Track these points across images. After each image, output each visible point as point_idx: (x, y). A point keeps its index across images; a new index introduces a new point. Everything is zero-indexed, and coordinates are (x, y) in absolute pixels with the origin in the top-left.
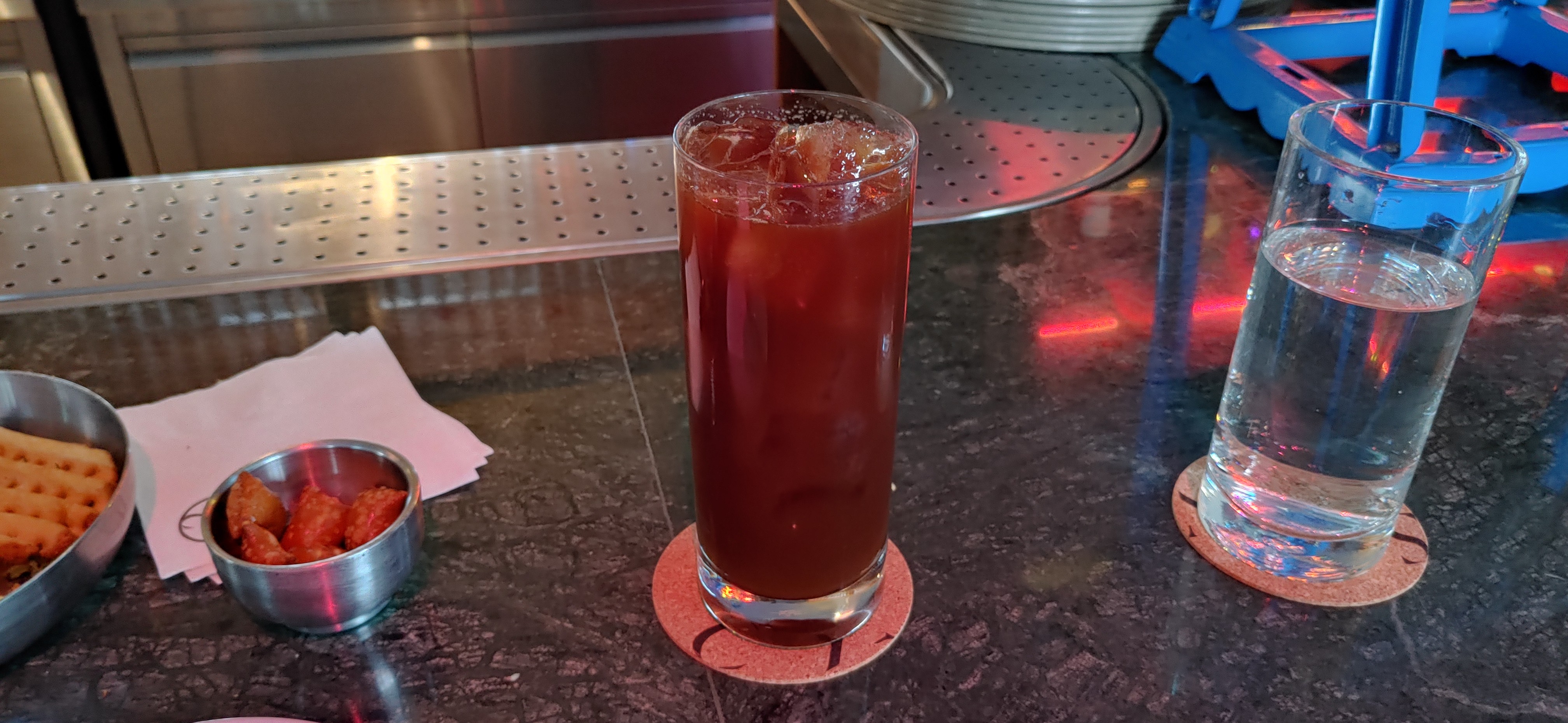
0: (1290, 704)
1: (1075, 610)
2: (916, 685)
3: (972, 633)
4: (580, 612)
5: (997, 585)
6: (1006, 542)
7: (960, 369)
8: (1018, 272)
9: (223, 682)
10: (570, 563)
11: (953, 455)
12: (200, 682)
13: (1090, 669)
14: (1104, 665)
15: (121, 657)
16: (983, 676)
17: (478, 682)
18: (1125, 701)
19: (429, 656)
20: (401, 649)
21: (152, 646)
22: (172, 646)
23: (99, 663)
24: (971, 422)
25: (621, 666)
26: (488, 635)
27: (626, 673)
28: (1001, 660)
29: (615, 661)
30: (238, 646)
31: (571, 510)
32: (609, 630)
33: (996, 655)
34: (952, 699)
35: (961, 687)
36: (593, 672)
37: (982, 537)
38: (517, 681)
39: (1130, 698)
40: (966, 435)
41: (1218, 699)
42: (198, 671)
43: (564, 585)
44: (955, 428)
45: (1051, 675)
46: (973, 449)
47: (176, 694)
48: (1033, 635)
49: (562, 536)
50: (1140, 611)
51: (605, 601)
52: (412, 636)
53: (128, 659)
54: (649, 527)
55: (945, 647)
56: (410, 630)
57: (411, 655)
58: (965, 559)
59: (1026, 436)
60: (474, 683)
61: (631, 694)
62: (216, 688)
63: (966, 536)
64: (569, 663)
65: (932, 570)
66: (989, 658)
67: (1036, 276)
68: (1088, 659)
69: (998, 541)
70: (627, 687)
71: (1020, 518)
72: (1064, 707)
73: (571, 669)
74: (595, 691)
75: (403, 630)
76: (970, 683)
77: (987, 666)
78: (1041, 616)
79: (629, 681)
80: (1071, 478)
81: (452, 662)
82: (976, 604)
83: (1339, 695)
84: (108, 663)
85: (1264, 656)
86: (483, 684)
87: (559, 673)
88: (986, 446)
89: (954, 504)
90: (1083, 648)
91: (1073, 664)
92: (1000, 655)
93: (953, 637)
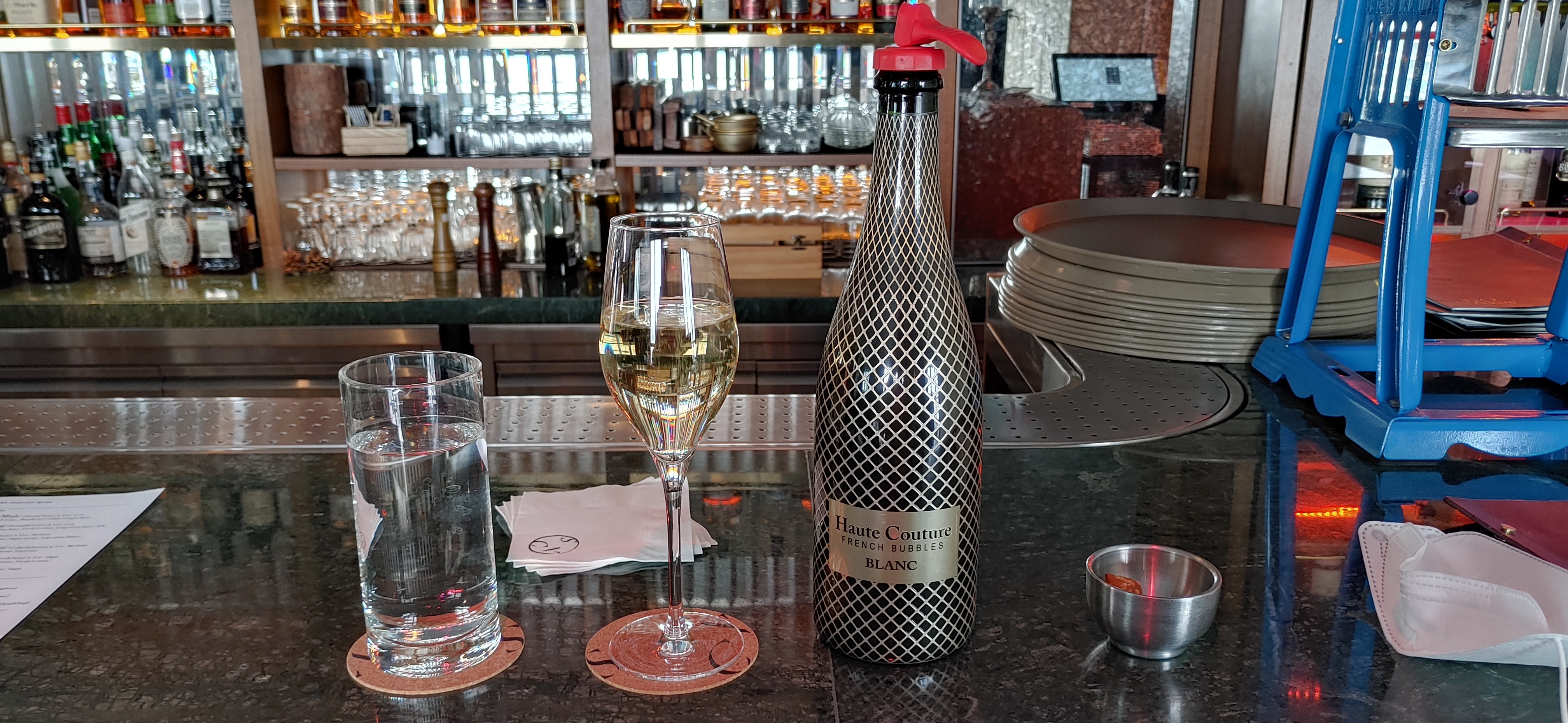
1: (1061, 627)
5: (1015, 613)
6: (1030, 596)
8: (1093, 476)
14: (1069, 650)
16: (991, 647)
33: (1003, 640)
35: (976, 650)
37: (1015, 592)
45: (1034, 651)
48: (1029, 634)
66: (998, 641)
67: (1105, 478)
68: (1061, 647)
69: (1024, 595)
72: (1037, 664)
76: (983, 649)
78: (1039, 627)
82: (999, 619)
88: (1035, 554)
90: (1058, 643)
91: (1049, 648)
92: (1005, 640)
93: (979, 630)
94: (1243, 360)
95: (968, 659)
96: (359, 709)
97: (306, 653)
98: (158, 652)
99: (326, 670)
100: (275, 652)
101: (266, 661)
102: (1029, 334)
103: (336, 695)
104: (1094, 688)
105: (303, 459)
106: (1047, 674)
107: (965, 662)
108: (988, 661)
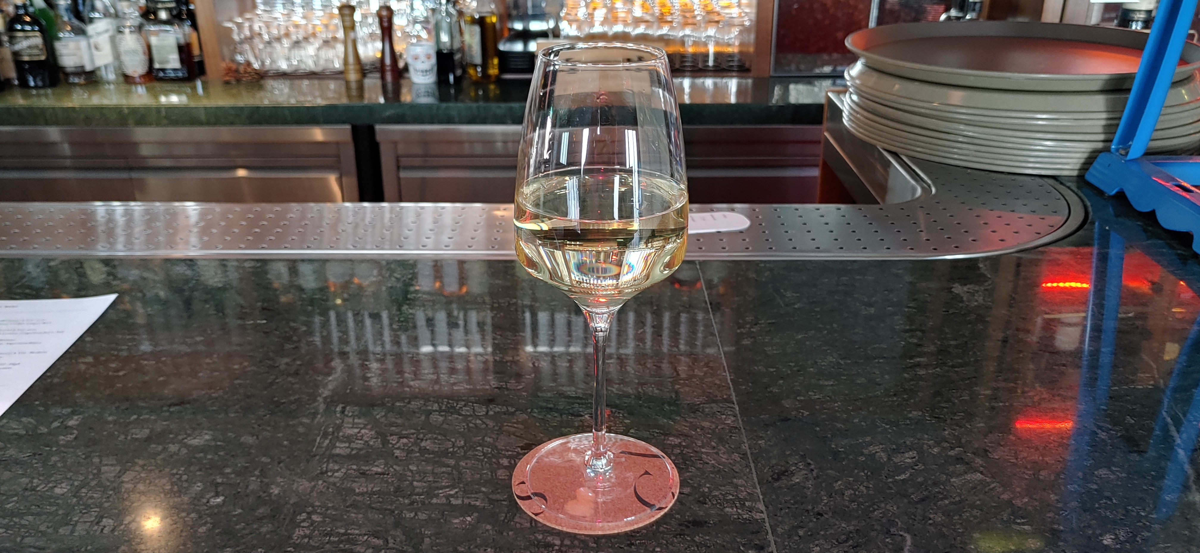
0: (1109, 514)
1: (974, 454)
2: (869, 473)
3: (907, 455)
5: (926, 436)
6: (936, 417)
7: (919, 334)
8: (965, 289)
9: (491, 424)
10: (674, 396)
11: (908, 374)
12: (478, 422)
13: (979, 481)
14: (988, 480)
15: (440, 408)
16: (911, 475)
18: (999, 498)
20: (581, 421)
21: (455, 405)
22: (465, 406)
23: (430, 408)
24: (922, 359)
25: (699, 443)
26: (627, 421)
27: (702, 447)
28: (923, 469)
29: (696, 441)
30: (497, 410)
31: (675, 373)
32: (694, 427)
34: (890, 482)
35: (896, 478)
36: (684, 444)
37: (920, 413)
39: (1002, 497)
40: (918, 365)
41: (1060, 505)
42: (478, 417)
43: (670, 405)
44: (912, 361)
45: (953, 480)
46: (922, 372)
47: (468, 425)
48: (945, 461)
49: (670, 384)
50: (1017, 459)
51: (692, 415)
53: (444, 408)
54: (719, 386)
55: (889, 459)
57: (586, 424)
58: (908, 422)
59: (956, 369)
61: (704, 456)
62: (487, 425)
63: (910, 412)
64: (671, 439)
65: (887, 424)
66: (916, 467)
67: (977, 291)
68: (979, 476)
69: (930, 416)
70: (702, 453)
71: (946, 408)
72: (960, 495)
73: (671, 441)
74: (684, 452)
75: (582, 413)
76: (903, 477)
77: (914, 470)
78: (952, 453)
79: (703, 450)
80: (983, 392)
82: (912, 443)
83: (1143, 514)
84: (434, 408)
85: (1096, 490)
87: (665, 442)
88: (930, 371)
89: (905, 396)
90: (976, 471)
91: (968, 477)
92: (923, 467)
93: (895, 455)
94: (1075, 173)
95: (891, 488)
96: (310, 537)
97: (257, 473)
98: (118, 468)
99: (276, 492)
100: (228, 470)
101: (219, 480)
102: (873, 147)
103: (287, 521)
104: (1023, 524)
105: (247, 265)
106: (973, 506)
107: (888, 491)
108: (911, 490)
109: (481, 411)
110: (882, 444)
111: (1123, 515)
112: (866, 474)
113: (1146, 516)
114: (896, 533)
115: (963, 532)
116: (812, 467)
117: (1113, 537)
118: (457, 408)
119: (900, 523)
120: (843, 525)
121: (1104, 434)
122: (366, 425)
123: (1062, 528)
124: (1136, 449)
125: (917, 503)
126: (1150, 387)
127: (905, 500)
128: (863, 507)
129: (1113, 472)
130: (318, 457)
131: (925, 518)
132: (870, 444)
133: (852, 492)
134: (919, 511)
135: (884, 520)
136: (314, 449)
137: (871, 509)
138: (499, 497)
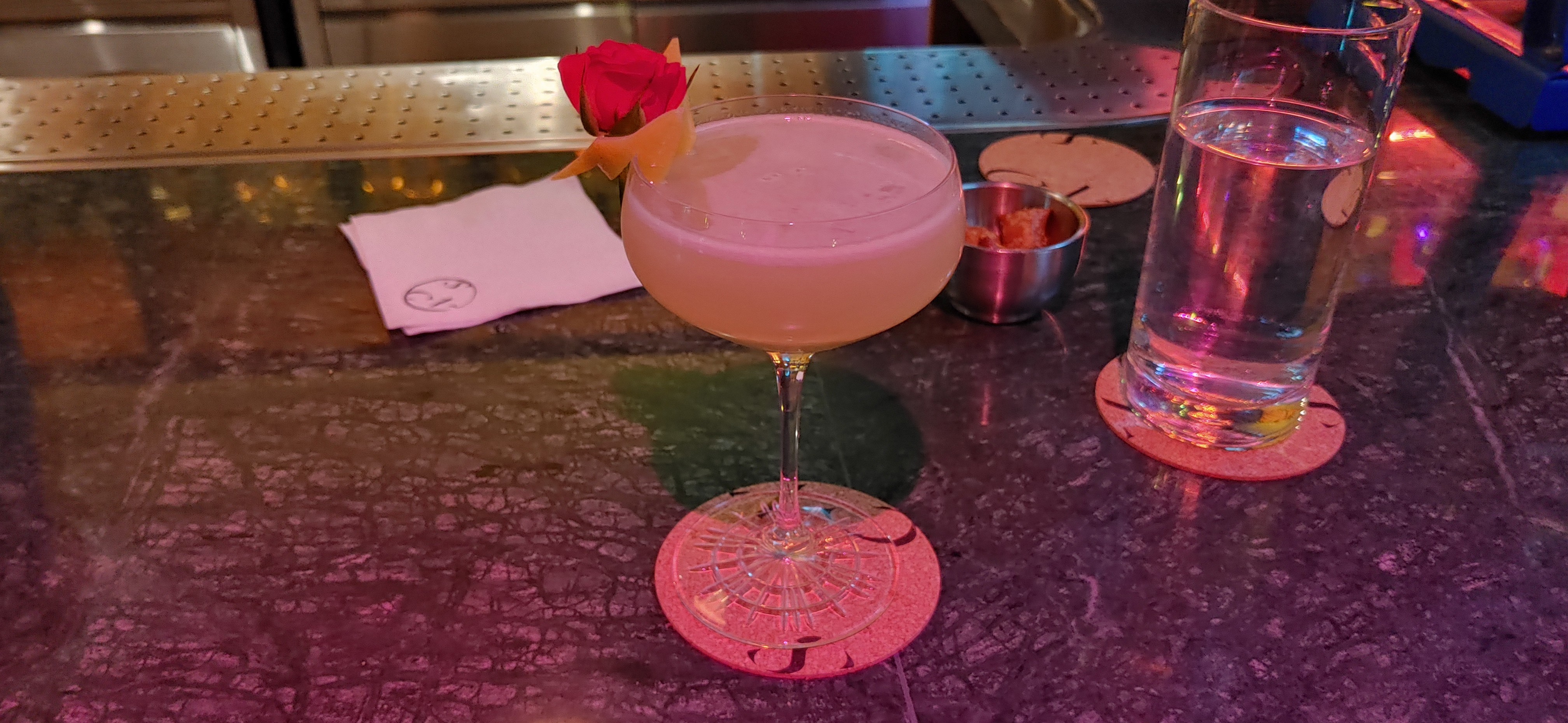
0: (1384, 519)
2: (1028, 479)
3: (1084, 444)
4: (729, 405)
9: (426, 434)
12: (406, 433)
15: (343, 411)
16: (1091, 477)
17: (639, 449)
18: (1225, 505)
19: (599, 427)
21: (367, 405)
22: (384, 406)
23: (326, 413)
25: (764, 445)
26: (649, 417)
27: (768, 451)
28: (1110, 467)
30: (437, 410)
32: (755, 419)
33: (1105, 463)
34: (1061, 492)
35: (1071, 483)
36: (740, 448)
38: (674, 450)
39: (1229, 503)
41: (1314, 510)
42: (405, 425)
52: (584, 413)
53: (349, 411)
55: (1058, 452)
56: (582, 409)
57: (584, 426)
58: (1083, 389)
60: (636, 450)
62: (420, 437)
64: (721, 441)
65: (1051, 395)
66: (1099, 464)
73: (721, 445)
75: (577, 408)
76: (1079, 482)
77: (1095, 470)
79: (771, 457)
81: (617, 433)
82: (1090, 423)
83: (1433, 515)
84: (333, 414)
85: (1363, 481)
86: (644, 452)
87: (711, 447)
92: (1109, 463)
93: (1066, 446)
95: (1062, 502)
96: (109, 662)
97: (21, 550)
99: (54, 583)
107: (1059, 507)
108: (1092, 504)
109: (411, 414)
110: (1046, 429)
111: (1406, 520)
112: (1025, 483)
113: (1439, 519)
114: (1075, 577)
115: (1175, 568)
116: (941, 473)
117: (1393, 557)
118: (371, 411)
119: (1079, 561)
120: (993, 570)
121: (1368, 389)
122: (215, 450)
123: (1318, 548)
124: (1414, 410)
125: (1104, 523)
126: (1426, 311)
127: (1086, 520)
128: (1021, 536)
129: (1386, 451)
130: (131, 514)
131: (1117, 549)
132: (1027, 429)
133: (1004, 512)
134: (1108, 537)
135: (1055, 557)
136: (125, 501)
137: (1034, 539)
138: (438, 563)
